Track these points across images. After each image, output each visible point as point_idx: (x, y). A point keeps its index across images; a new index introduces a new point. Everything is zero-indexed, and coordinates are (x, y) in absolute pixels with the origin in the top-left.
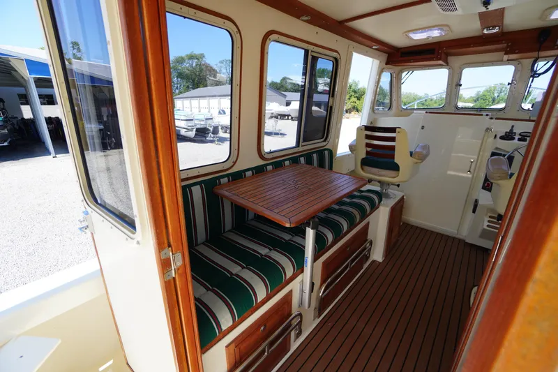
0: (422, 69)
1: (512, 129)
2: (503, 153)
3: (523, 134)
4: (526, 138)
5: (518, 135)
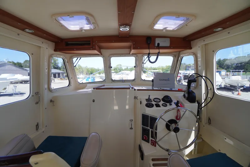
0: (86, 57)
1: (149, 98)
2: (149, 116)
3: (155, 100)
4: (158, 103)
5: (153, 101)
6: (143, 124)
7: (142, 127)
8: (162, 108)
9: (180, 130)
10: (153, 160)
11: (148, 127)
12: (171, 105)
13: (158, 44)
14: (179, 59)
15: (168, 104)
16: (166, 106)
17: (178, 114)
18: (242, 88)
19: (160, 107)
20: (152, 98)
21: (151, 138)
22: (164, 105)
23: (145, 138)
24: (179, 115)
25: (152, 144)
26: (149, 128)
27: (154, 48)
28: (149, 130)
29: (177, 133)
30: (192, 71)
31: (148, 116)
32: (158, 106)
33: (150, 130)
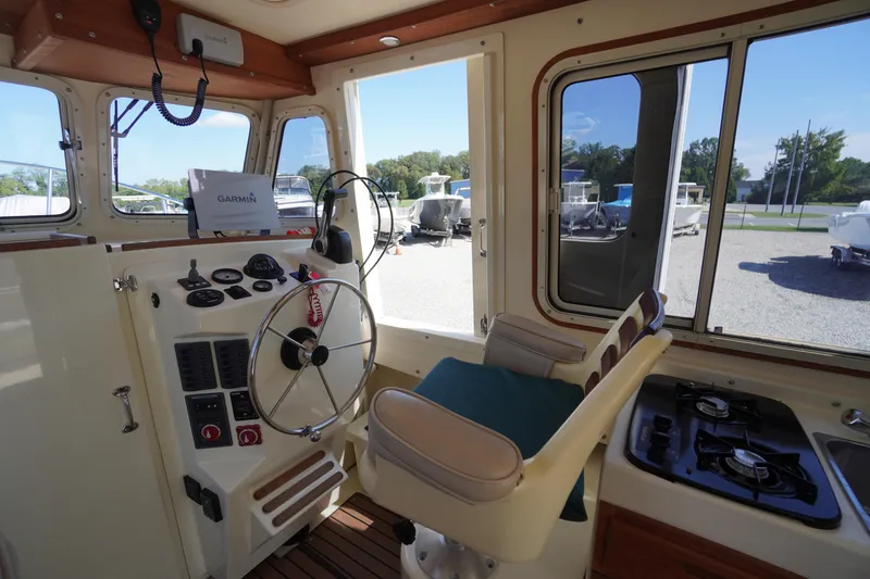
1: (193, 272)
2: (211, 340)
3: (219, 276)
4: (239, 284)
5: (212, 282)
6: (186, 387)
7: (187, 398)
8: (257, 296)
9: (330, 353)
10: (258, 496)
11: (215, 386)
12: (282, 281)
13: (197, 44)
14: (274, 128)
15: (274, 282)
16: (268, 288)
17: (314, 305)
18: (401, 237)
19: (250, 295)
20: (204, 271)
21: (234, 424)
22: (261, 286)
23: (209, 436)
24: (315, 310)
25: (247, 440)
26: (219, 390)
27: (176, 56)
28: (221, 396)
29: (321, 367)
30: (282, 196)
31: (208, 343)
32: (238, 293)
33: (227, 393)
